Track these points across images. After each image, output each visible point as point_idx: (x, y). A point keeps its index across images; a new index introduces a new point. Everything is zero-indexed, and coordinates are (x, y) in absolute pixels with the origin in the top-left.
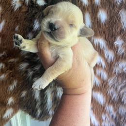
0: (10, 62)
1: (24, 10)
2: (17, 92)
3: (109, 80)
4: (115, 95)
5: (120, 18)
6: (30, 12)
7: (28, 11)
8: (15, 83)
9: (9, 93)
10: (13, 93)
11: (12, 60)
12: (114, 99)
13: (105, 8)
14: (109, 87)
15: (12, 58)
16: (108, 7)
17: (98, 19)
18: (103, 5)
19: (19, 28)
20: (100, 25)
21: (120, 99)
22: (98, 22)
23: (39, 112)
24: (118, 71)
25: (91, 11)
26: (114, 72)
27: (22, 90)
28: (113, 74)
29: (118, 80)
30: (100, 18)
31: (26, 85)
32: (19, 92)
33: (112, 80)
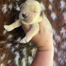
0: (1, 43)
1: (9, 13)
2: (5, 61)
3: (58, 53)
5: (63, 17)
6: (12, 14)
7: (11, 14)
8: (4, 55)
9: (1, 61)
10: (3, 61)
13: (55, 12)
14: (58, 57)
15: (2, 41)
16: (56, 11)
17: (51, 18)
18: (54, 10)
20: (52, 21)
21: (65, 64)
24: (64, 48)
25: (47, 14)
26: (61, 48)
27: (8, 60)
28: (60, 49)
29: (63, 53)
31: (10, 57)
32: (7, 60)
33: (60, 53)
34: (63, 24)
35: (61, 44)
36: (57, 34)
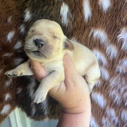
0: (4, 57)
2: (14, 88)
3: (111, 80)
4: (118, 98)
11: (7, 55)
15: (6, 53)
17: (99, 7)
19: (12, 19)
20: (102, 14)
21: (123, 103)
22: (99, 10)
24: (123, 70)
27: (17, 87)
29: (121, 81)
30: (101, 6)
33: (114, 80)
34: (124, 20)
35: (118, 63)
36: (110, 41)
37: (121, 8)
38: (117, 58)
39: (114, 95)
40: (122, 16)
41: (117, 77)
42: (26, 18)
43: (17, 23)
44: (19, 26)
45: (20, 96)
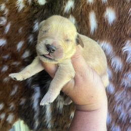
3: (116, 94)
5: (130, 17)
12: (122, 119)
13: (113, 6)
22: (104, 23)
23: (37, 124)
27: (21, 97)
33: (120, 94)
34: (128, 32)
37: (125, 21)
38: (122, 71)
39: (119, 111)
40: (126, 28)
41: (122, 92)
42: (35, 28)
43: (27, 33)
44: (29, 36)
45: (23, 107)
